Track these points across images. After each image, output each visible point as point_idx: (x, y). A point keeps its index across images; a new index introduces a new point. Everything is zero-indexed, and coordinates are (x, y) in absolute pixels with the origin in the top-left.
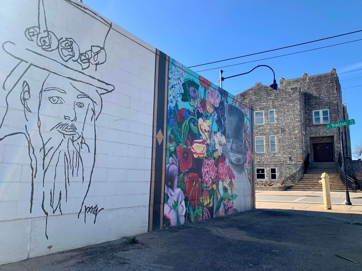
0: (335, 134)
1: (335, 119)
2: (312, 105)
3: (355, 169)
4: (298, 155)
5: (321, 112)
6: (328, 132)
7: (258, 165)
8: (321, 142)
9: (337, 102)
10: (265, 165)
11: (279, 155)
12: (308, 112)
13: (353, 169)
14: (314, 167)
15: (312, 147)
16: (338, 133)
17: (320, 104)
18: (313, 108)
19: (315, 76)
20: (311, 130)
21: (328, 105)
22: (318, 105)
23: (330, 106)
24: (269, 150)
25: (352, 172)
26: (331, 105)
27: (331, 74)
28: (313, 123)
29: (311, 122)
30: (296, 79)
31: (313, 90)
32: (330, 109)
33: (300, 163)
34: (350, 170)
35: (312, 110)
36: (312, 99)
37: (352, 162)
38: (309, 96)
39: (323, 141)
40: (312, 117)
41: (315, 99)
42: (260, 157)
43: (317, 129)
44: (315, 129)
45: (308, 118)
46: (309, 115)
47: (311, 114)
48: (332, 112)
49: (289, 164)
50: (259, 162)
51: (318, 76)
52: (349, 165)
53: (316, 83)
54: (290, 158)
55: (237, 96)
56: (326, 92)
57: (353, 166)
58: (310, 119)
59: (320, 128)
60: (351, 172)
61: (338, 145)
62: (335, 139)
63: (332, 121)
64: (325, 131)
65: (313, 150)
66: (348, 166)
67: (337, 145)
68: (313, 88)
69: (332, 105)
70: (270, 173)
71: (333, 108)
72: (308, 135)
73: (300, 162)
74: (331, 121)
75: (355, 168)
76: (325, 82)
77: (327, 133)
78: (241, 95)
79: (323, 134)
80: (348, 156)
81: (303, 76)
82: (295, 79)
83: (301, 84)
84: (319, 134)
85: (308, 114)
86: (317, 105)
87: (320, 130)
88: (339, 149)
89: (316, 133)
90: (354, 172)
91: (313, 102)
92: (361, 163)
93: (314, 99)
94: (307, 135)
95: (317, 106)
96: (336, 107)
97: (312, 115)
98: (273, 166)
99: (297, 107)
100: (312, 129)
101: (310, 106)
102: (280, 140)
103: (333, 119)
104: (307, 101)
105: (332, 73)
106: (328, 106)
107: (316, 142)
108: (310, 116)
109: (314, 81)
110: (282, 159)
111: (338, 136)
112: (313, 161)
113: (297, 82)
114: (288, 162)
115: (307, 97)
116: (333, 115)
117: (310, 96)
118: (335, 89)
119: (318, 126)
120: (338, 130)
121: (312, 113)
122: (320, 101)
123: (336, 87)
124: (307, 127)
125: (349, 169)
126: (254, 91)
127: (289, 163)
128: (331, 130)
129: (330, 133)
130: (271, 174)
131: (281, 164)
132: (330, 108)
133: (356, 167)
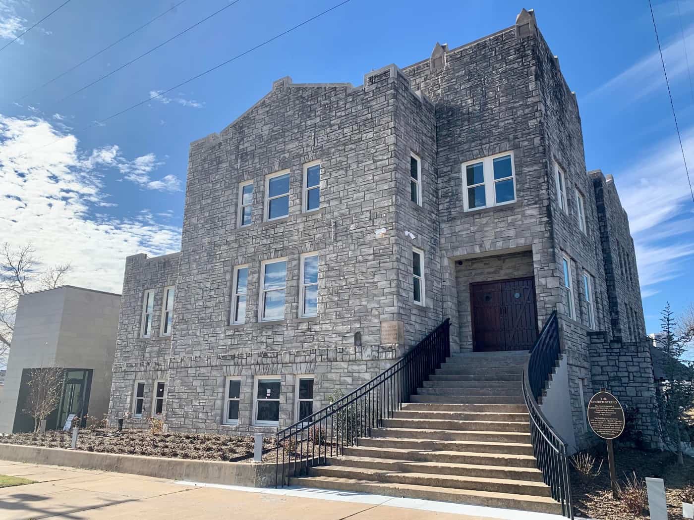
0: (536, 241)
1: (533, 184)
2: (460, 143)
3: (629, 377)
4: (385, 320)
5: (488, 165)
6: (512, 233)
7: (261, 366)
8: (497, 278)
9: (540, 122)
10: (280, 366)
11: (324, 326)
12: (445, 170)
13: (619, 379)
14: (458, 373)
15: (466, 296)
16: (547, 235)
17: (485, 138)
18: (462, 152)
19: (468, 45)
20: (454, 234)
21: (511, 136)
22: (479, 142)
23: (516, 138)
24: (297, 308)
25: (617, 389)
26: (520, 136)
27: (519, 27)
28: (462, 206)
29: (455, 204)
30: (412, 66)
31: (463, 92)
32: (517, 148)
33: (390, 355)
34: (608, 381)
35: (458, 162)
36: (459, 123)
37: (615, 351)
38: (450, 114)
39: (502, 272)
40: (459, 184)
41: (469, 121)
42: (267, 337)
43: (474, 226)
44: (467, 226)
45: (447, 193)
46: (449, 180)
47: (457, 175)
48: (524, 159)
49: (355, 361)
50: (265, 355)
51: (478, 44)
52: (606, 364)
53: (472, 66)
54: (358, 336)
55: (225, 132)
56: (502, 92)
57: (618, 367)
58: (453, 195)
59: (484, 221)
60: (614, 389)
61: (549, 280)
62: (536, 257)
63: (523, 191)
64: (501, 232)
65: (469, 309)
66: (602, 367)
67: (543, 281)
68: (463, 87)
69: (523, 134)
70: (294, 396)
71: (526, 143)
72: (447, 250)
73: (391, 349)
74: (522, 194)
75: (626, 374)
76: (497, 61)
77: (508, 239)
78: (234, 126)
79: (494, 243)
80: (620, 332)
81: (433, 55)
82: (409, 67)
83: (425, 79)
84: (481, 246)
85: (446, 179)
86: (473, 141)
87: (485, 229)
88: (550, 298)
89: (472, 240)
90: (623, 389)
91: (462, 132)
92: (648, 354)
93: (466, 123)
94: (444, 252)
95: (473, 144)
96: (537, 141)
97: (460, 179)
98: (304, 372)
99: (385, 143)
100: (458, 228)
101: (451, 149)
102: (329, 267)
103: (526, 186)
104: (444, 133)
105: (522, 24)
106: (509, 141)
107: (479, 279)
108: (452, 183)
109: (467, 64)
110: (332, 342)
111: (548, 245)
112: (471, 347)
113: (414, 75)
114: (351, 350)
115: (444, 118)
116: (526, 169)
117: (452, 115)
118: (532, 78)
119: (477, 217)
120: (547, 222)
121: (459, 171)
122: (484, 126)
123: (536, 71)
124: (443, 221)
125: (605, 378)
126: (268, 109)
127: (352, 357)
128: (520, 226)
129: (517, 237)
130: (298, 400)
131: (329, 360)
132: (515, 147)
133: (631, 369)
